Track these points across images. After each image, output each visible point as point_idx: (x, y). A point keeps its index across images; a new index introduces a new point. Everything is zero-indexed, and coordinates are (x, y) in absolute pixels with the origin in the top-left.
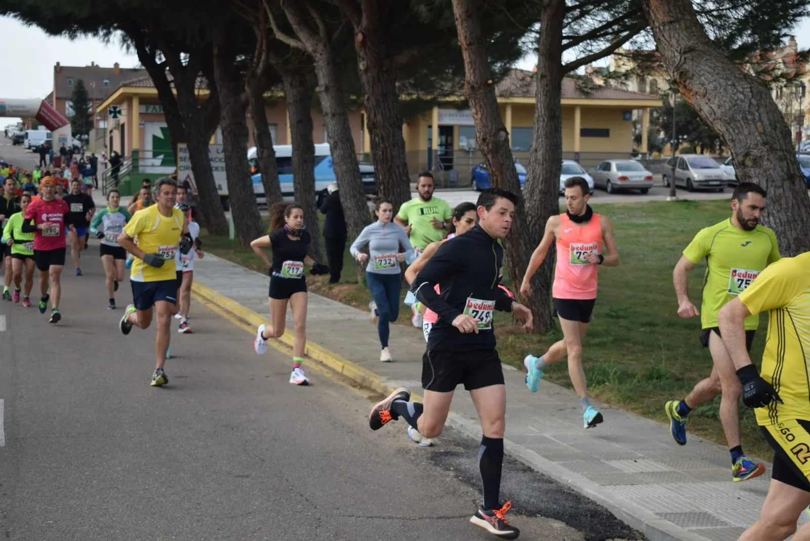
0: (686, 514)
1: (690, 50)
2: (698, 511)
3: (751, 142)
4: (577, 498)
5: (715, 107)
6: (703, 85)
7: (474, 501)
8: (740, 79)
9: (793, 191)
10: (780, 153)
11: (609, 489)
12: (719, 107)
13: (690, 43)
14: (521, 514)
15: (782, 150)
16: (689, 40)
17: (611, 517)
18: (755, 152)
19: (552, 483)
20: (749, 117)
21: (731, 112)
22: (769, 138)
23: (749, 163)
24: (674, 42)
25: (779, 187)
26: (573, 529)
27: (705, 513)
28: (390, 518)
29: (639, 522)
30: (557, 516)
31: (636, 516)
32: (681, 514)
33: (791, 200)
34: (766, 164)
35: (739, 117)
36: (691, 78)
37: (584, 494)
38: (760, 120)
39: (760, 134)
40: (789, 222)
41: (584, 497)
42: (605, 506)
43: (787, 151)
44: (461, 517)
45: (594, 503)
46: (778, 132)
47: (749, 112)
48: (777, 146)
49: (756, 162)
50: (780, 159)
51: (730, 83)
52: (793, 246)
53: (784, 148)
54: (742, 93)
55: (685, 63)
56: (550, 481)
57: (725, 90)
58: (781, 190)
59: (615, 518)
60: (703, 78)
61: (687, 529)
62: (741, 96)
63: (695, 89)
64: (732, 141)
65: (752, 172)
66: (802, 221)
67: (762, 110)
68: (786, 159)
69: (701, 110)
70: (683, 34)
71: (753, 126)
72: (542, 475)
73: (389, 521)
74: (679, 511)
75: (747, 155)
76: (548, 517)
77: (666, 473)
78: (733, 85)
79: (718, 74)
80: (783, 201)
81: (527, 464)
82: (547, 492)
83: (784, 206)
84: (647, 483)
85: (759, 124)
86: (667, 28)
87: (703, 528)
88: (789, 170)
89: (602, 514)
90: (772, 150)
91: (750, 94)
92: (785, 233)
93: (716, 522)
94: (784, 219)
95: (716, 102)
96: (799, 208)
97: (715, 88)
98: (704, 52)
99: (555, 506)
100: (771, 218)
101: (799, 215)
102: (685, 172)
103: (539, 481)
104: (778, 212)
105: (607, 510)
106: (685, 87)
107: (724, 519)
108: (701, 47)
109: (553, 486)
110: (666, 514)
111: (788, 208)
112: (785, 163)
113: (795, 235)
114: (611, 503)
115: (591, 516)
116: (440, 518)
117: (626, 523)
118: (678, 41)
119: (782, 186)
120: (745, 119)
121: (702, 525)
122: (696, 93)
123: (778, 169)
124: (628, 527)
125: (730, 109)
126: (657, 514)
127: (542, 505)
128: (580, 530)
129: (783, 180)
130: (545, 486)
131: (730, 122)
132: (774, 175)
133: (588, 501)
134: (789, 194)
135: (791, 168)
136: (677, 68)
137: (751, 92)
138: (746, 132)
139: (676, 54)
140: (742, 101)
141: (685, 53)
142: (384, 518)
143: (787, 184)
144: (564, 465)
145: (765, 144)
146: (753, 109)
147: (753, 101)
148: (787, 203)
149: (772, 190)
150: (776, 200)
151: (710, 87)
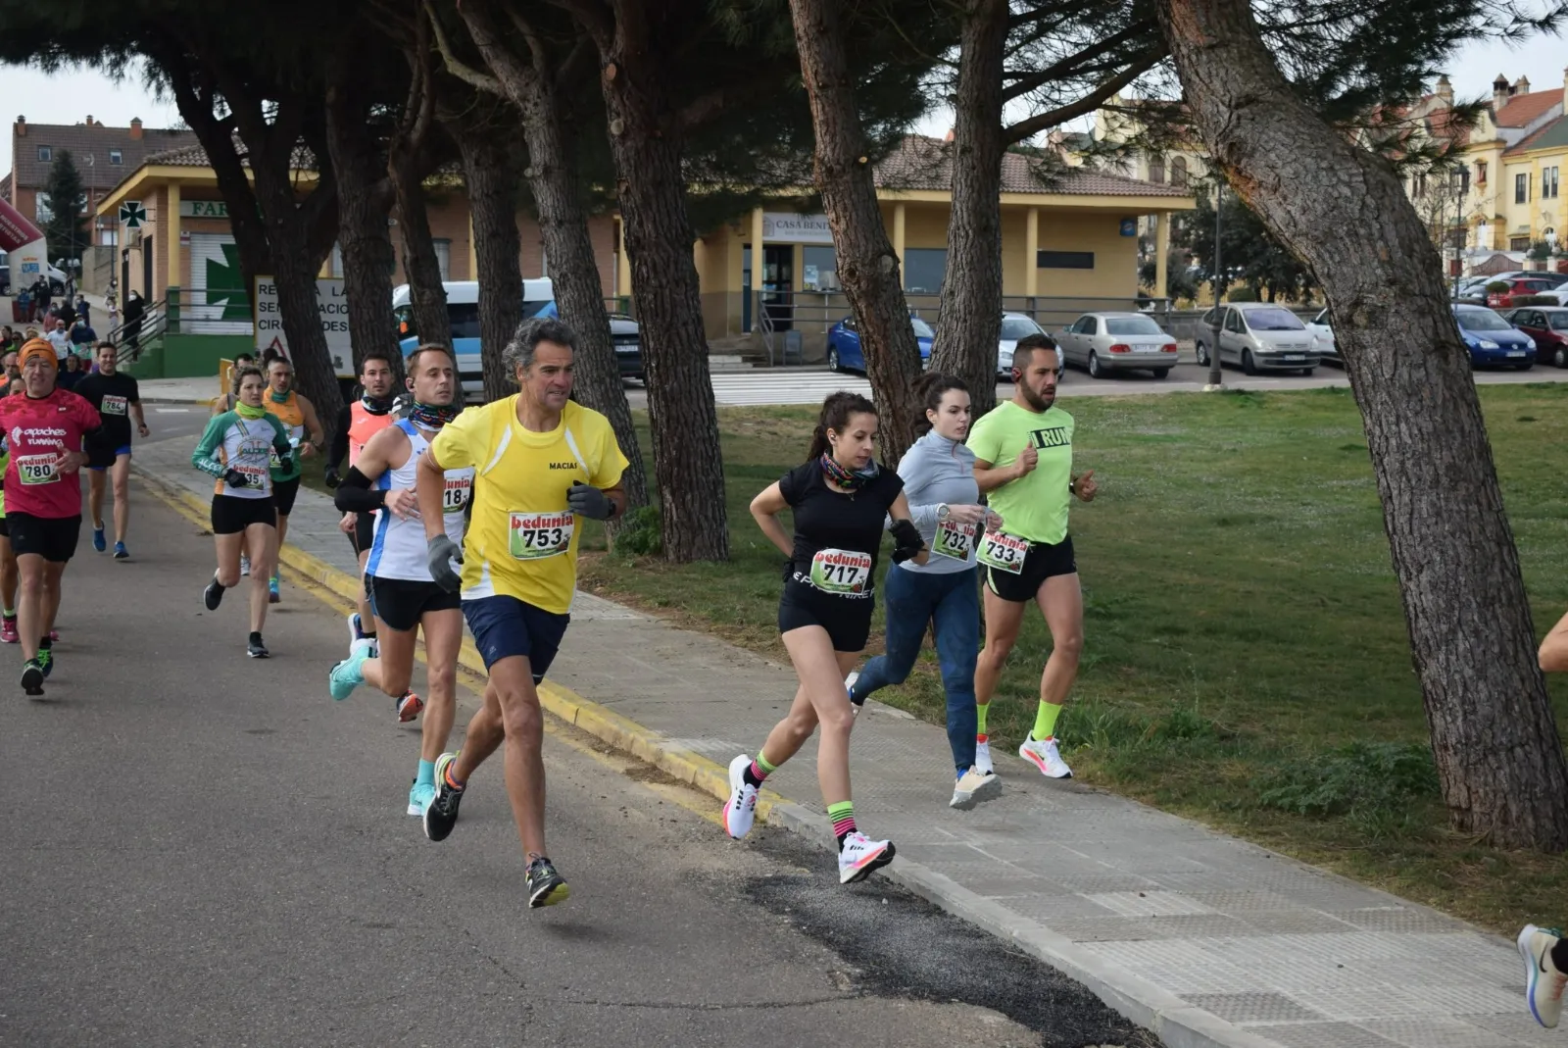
0: (1237, 997)
1: (1249, 100)
2: (1262, 991)
3: (1364, 279)
4: (1028, 965)
5: (1295, 211)
6: (1273, 168)
7: (830, 973)
8: (1343, 156)
9: (1445, 373)
10: (1420, 302)
11: (1091, 950)
12: (1304, 211)
13: (1248, 88)
14: (921, 997)
15: (1423, 295)
16: (1246, 81)
17: (1095, 1002)
18: (1372, 299)
19: (980, 937)
20: (1362, 231)
21: (1325, 224)
22: (1399, 272)
23: (1360, 319)
24: (1217, 84)
25: (1419, 366)
26: (1021, 1026)
27: (1275, 995)
28: (667, 1005)
29: (1147, 1009)
30: (991, 1001)
31: (1144, 1001)
32: (1228, 997)
33: (1441, 392)
34: (1393, 321)
35: (1342, 230)
36: (1251, 156)
37: (1044, 959)
38: (1382, 237)
39: (1382, 263)
40: (1436, 434)
41: (1044, 965)
42: (1084, 982)
43: (1434, 299)
44: (804, 1004)
45: (1061, 975)
46: (1416, 261)
47: (1362, 221)
48: (1414, 287)
49: (1375, 318)
50: (1421, 313)
51: (1324, 165)
52: (1444, 480)
53: (1428, 291)
54: (1348, 184)
55: (1238, 126)
56: (977, 934)
57: (1315, 178)
58: (1422, 372)
59: (1103, 1005)
60: (1272, 156)
61: (1239, 1025)
62: (1346, 191)
63: (1258, 176)
64: (1329, 276)
65: (1366, 336)
66: (1462, 430)
67: (1385, 217)
68: (1431, 312)
69: (1269, 217)
70: (1236, 71)
71: (1368, 249)
72: (963, 921)
73: (664, 1011)
74: (1224, 991)
75: (1357, 303)
76: (973, 1003)
77: (1200, 917)
78: (1331, 168)
79: (1302, 147)
80: (1426, 394)
81: (933, 901)
82: (971, 955)
83: (1427, 402)
84: (1163, 938)
85: (1380, 244)
86: (1204, 57)
87: (1271, 1024)
88: (1437, 334)
89: (1077, 996)
90: (1404, 294)
91: (1363, 189)
92: (1429, 454)
93: (1300, 1012)
94: (1428, 427)
95: (1298, 201)
96: (1456, 408)
97: (1297, 175)
98: (1275, 105)
99: (986, 983)
100: (1403, 426)
101: (1457, 421)
102: (1240, 336)
103: (957, 932)
104: (1417, 414)
105: (1086, 990)
106: (1239, 172)
107: (1310, 1006)
108: (1269, 96)
109: (983, 943)
110: (1201, 997)
111: (1434, 407)
112: (1429, 321)
113: (1448, 459)
114: (1095, 974)
115: (1057, 1002)
116: (765, 1005)
117: (1124, 1014)
118: (1225, 84)
119: (1424, 364)
120: (1353, 234)
121: (1269, 1018)
122: (1260, 184)
123: (1415, 329)
124: (1127, 1023)
125: (1325, 215)
126: (1183, 997)
127: (963, 980)
128: (1034, 1029)
129: (1426, 352)
130: (967, 944)
131: (1324, 239)
132: (1410, 343)
133: (1051, 972)
134: (1437, 379)
135: (1442, 331)
136: (1224, 136)
137: (1365, 182)
138: (1355, 261)
139: (1222, 108)
140: (1348, 200)
141: (1238, 106)
142: (655, 1006)
143: (1433, 361)
144: (1004, 903)
145: (1391, 283)
146: (1369, 215)
147: (1369, 200)
148: (1432, 399)
149: (1404, 371)
150: (1413, 392)
151: (1287, 172)
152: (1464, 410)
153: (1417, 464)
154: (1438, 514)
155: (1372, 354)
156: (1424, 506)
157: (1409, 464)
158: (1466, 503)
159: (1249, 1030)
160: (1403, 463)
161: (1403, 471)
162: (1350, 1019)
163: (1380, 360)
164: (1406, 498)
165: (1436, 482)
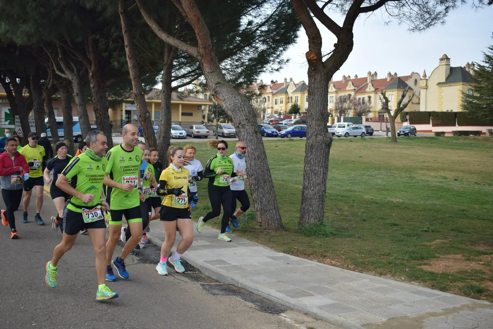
0: (215, 261)
1: (219, 83)
2: (220, 259)
3: (241, 119)
5: (228, 105)
6: (223, 96)
7: (133, 259)
8: (238, 95)
9: (257, 137)
10: (252, 123)
12: (229, 105)
13: (219, 81)
14: (151, 263)
15: (252, 122)
16: (218, 79)
18: (243, 123)
20: (241, 109)
21: (234, 107)
22: (248, 117)
23: (240, 126)
24: (213, 80)
27: (222, 260)
29: (197, 264)
31: (196, 262)
33: (256, 141)
34: (247, 127)
35: (237, 109)
36: (219, 94)
38: (245, 110)
39: (244, 116)
40: (255, 149)
42: (184, 259)
43: (254, 122)
46: (251, 115)
47: (240, 107)
48: (251, 121)
49: (243, 126)
50: (252, 125)
51: (233, 96)
52: (257, 158)
53: (253, 121)
54: (238, 100)
55: (217, 88)
57: (232, 98)
58: (252, 137)
59: (188, 264)
60: (223, 94)
61: (215, 266)
62: (238, 101)
63: (221, 98)
64: (234, 118)
65: (242, 130)
66: (260, 148)
67: (245, 107)
68: (254, 125)
69: (223, 106)
70: (216, 77)
71: (242, 113)
74: (213, 260)
75: (240, 123)
77: (209, 245)
78: (235, 97)
79: (229, 92)
80: (253, 141)
81: (155, 244)
83: (253, 143)
84: (201, 250)
85: (244, 112)
86: (210, 74)
88: (255, 129)
90: (249, 122)
92: (254, 153)
93: (227, 263)
94: (253, 148)
95: (228, 103)
97: (228, 98)
98: (224, 84)
100: (249, 148)
101: (259, 147)
102: (222, 130)
104: (251, 145)
105: (185, 261)
106: (217, 97)
107: (229, 262)
108: (222, 82)
110: (208, 261)
111: (255, 144)
112: (254, 127)
113: (257, 154)
114: (187, 257)
117: (192, 265)
118: (214, 80)
120: (239, 110)
121: (221, 265)
122: (221, 100)
123: (251, 129)
124: (193, 267)
125: (233, 106)
126: (204, 261)
129: (253, 133)
131: (233, 111)
132: (250, 132)
134: (255, 138)
135: (256, 129)
136: (214, 90)
137: (241, 100)
138: (239, 115)
139: (214, 84)
140: (238, 103)
141: (217, 84)
143: (254, 135)
145: (246, 119)
146: (242, 106)
147: (242, 103)
149: (249, 137)
150: (250, 141)
151: (226, 97)
152: (260, 145)
153: (251, 155)
154: (255, 165)
155: (243, 133)
156: (253, 163)
157: (250, 155)
158: (261, 162)
159: (216, 267)
160: (249, 155)
161: (249, 156)
162: (237, 264)
163: (244, 135)
164: (249, 162)
165: (255, 159)
